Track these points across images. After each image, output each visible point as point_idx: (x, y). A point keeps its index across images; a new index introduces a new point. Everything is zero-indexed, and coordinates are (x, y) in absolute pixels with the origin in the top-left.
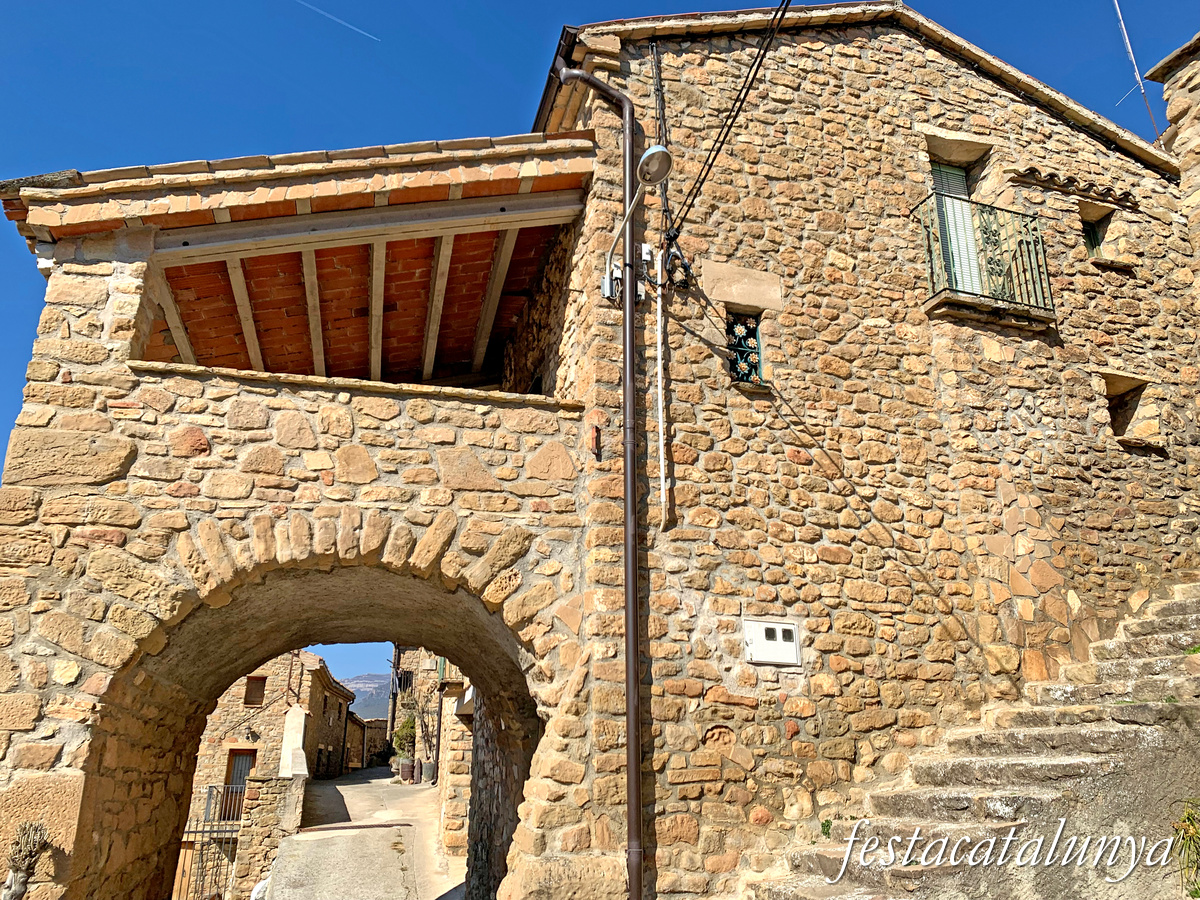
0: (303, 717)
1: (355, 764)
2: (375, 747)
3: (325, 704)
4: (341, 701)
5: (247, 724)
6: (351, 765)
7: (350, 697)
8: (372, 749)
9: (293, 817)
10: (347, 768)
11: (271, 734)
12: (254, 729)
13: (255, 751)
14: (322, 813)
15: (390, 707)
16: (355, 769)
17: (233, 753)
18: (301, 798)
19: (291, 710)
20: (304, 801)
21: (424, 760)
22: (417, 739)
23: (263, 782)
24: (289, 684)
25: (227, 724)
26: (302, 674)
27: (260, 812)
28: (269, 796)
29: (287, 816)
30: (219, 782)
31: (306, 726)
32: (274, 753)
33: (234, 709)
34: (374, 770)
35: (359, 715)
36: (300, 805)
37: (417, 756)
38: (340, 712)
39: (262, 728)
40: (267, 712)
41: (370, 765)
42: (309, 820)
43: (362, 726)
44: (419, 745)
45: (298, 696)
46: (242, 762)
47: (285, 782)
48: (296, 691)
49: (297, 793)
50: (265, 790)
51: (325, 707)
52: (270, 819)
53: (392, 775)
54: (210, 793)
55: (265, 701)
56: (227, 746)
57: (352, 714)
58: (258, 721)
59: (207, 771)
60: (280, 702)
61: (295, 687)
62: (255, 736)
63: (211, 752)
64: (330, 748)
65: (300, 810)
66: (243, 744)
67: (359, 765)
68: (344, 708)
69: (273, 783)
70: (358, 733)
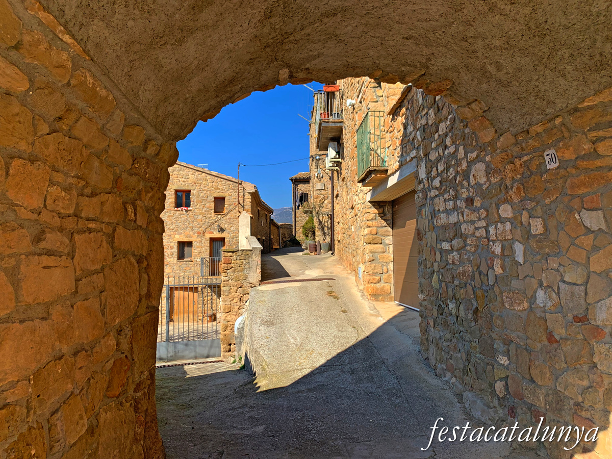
0: (249, 218)
1: (276, 246)
2: (285, 238)
3: (259, 214)
4: (266, 213)
5: (217, 224)
6: (274, 247)
7: (271, 211)
8: (284, 239)
9: (255, 275)
10: (272, 248)
11: (232, 229)
12: (223, 227)
13: (224, 238)
14: (272, 272)
15: (293, 216)
16: (276, 249)
17: (212, 240)
18: (260, 262)
19: (242, 215)
20: (262, 264)
21: (321, 242)
22: (316, 229)
23: (233, 252)
24: (238, 201)
25: (206, 224)
26: (244, 195)
27: (234, 271)
28: (238, 261)
29: (251, 274)
30: (206, 255)
31: (251, 224)
32: (234, 240)
33: (209, 216)
34: (288, 248)
35: (276, 221)
36: (259, 267)
37: (317, 239)
38: (266, 219)
39: (226, 226)
40: (228, 217)
41: (286, 246)
42: (266, 277)
43: (278, 227)
44: (318, 233)
45: (243, 207)
46: (217, 244)
47: (248, 253)
48: (242, 205)
49: (256, 259)
50: (235, 257)
51: (259, 216)
52: (241, 276)
53: (302, 250)
54: (202, 261)
55: (225, 211)
56: (208, 236)
57: (273, 220)
58: (224, 222)
59: (199, 249)
60: (235, 211)
61: (241, 202)
62: (222, 230)
63: (200, 239)
64: (264, 238)
65: (259, 270)
66: (217, 235)
67: (278, 247)
68: (268, 217)
69: (240, 253)
70: (276, 230)
